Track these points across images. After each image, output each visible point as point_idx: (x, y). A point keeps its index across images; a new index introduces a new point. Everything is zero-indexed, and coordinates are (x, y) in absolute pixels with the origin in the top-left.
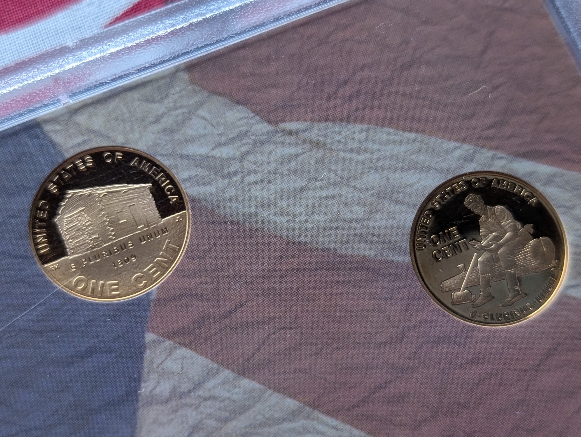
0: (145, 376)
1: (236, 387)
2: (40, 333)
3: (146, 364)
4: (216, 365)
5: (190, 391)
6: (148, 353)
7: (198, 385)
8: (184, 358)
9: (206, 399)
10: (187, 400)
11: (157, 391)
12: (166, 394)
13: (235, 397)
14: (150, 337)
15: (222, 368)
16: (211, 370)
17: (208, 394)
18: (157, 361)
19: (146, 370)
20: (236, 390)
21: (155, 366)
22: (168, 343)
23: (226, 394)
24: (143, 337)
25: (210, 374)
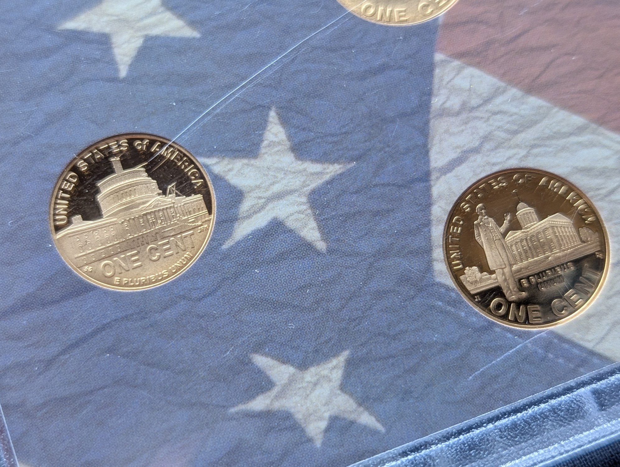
0: (435, 91)
1: (523, 103)
2: (333, 50)
3: (436, 81)
4: (503, 84)
5: (479, 106)
6: (437, 71)
7: (487, 101)
8: (472, 76)
9: (495, 113)
10: (476, 114)
11: (448, 105)
12: (457, 107)
13: (523, 112)
14: (439, 57)
15: (509, 87)
16: (498, 88)
17: (496, 109)
18: (446, 79)
19: (436, 86)
20: (524, 107)
21: (444, 83)
22: (456, 63)
23: (514, 110)
24: (432, 57)
25: (496, 93)
